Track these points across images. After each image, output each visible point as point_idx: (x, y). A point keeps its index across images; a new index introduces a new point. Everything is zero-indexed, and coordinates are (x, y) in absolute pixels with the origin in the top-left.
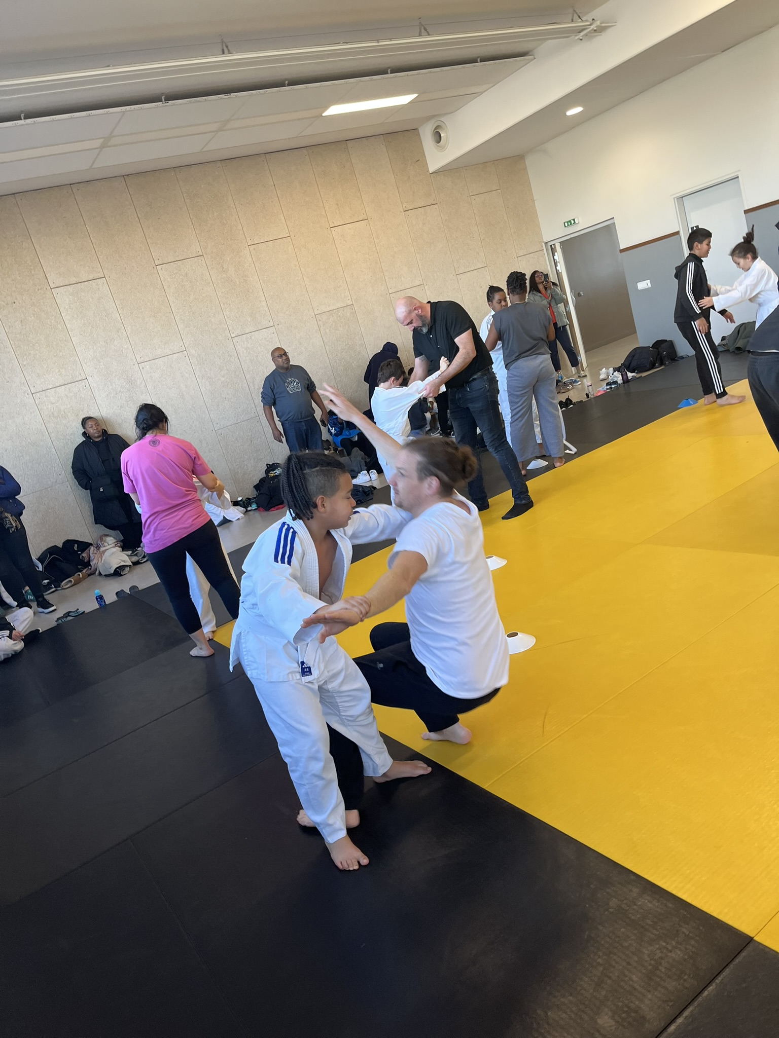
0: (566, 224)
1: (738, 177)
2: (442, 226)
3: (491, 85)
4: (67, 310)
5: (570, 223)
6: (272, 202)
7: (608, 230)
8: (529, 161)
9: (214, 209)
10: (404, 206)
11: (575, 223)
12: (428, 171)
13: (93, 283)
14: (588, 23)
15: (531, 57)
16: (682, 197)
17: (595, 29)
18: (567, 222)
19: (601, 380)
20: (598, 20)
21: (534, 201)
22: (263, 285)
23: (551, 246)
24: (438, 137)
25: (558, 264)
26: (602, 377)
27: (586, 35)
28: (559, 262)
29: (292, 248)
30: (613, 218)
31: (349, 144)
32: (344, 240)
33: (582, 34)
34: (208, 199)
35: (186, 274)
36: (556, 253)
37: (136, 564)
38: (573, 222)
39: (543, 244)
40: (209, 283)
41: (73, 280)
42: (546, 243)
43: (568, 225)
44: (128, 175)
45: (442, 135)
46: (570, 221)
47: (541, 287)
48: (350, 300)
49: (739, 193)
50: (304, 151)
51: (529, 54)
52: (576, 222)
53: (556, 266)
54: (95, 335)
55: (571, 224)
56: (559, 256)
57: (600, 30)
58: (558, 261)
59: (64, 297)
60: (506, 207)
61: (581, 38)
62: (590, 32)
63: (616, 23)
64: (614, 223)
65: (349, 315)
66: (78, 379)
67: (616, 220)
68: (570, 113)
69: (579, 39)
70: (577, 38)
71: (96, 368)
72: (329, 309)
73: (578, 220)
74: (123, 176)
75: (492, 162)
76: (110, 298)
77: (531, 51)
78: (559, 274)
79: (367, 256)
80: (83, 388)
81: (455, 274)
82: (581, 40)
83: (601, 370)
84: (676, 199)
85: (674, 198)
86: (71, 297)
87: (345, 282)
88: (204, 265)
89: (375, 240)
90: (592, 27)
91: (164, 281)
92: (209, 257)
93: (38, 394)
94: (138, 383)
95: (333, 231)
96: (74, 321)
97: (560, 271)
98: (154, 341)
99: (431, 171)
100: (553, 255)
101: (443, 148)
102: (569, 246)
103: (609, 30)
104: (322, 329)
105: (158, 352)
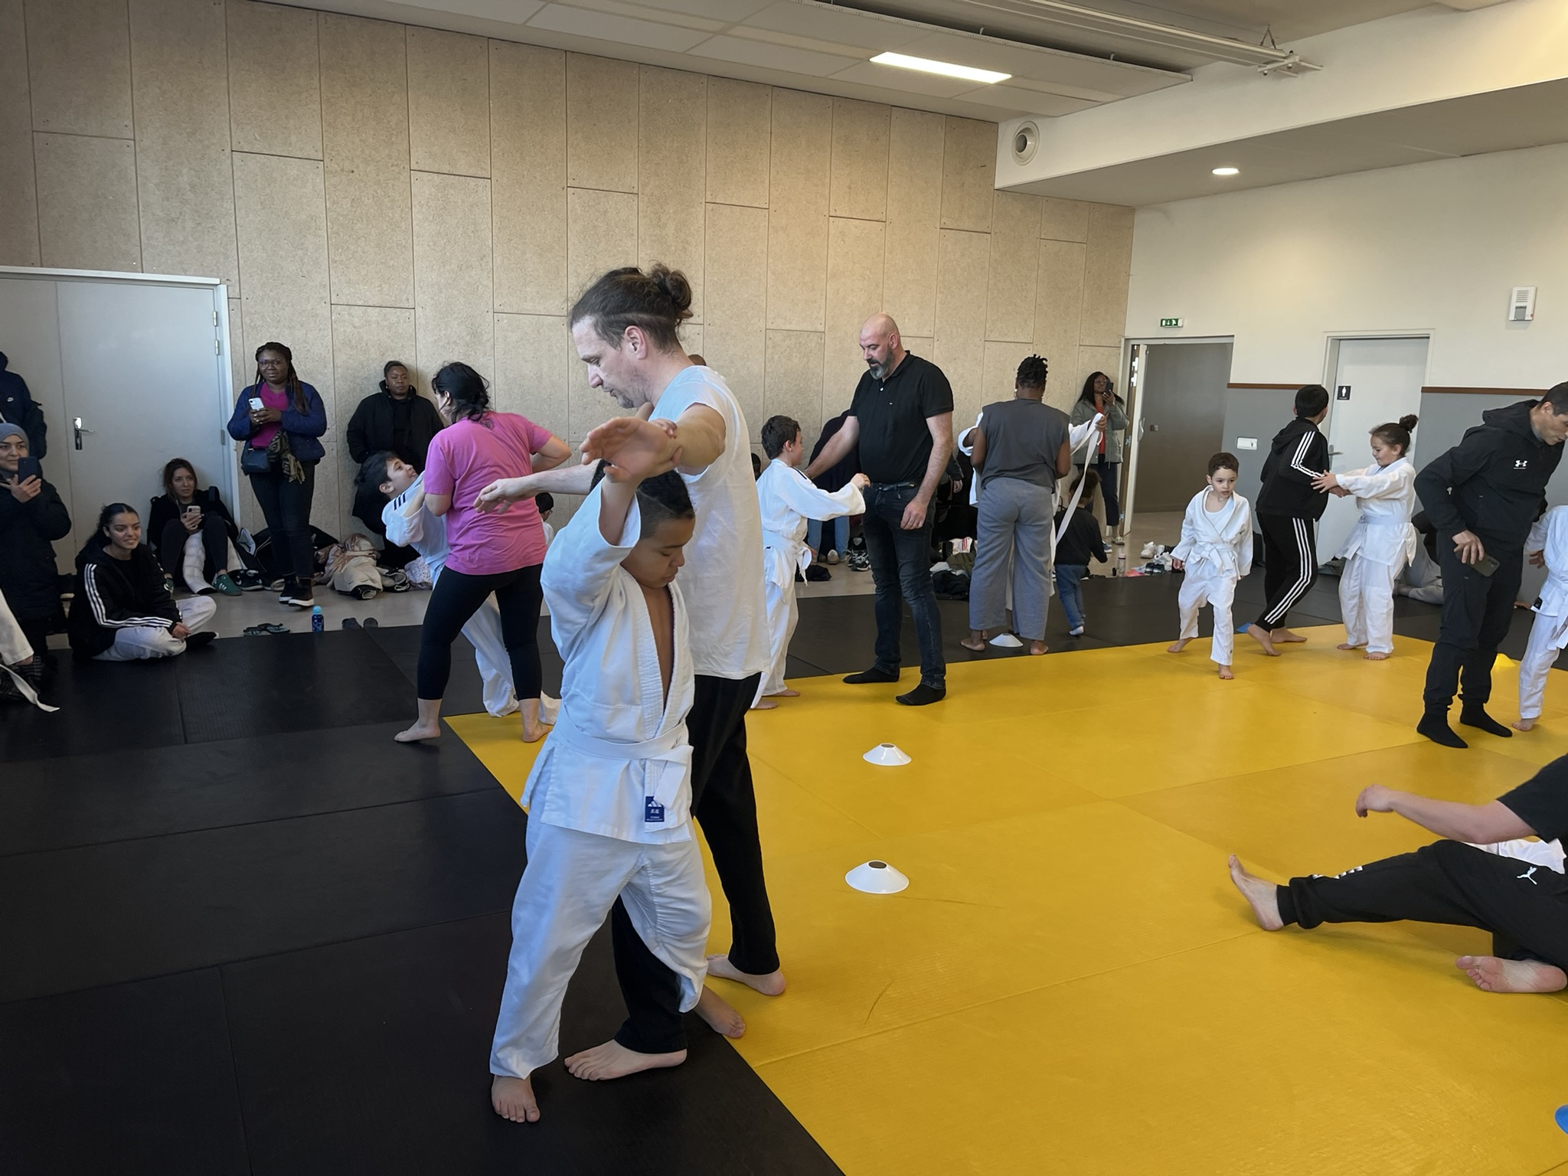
0: (1164, 322)
1: (1428, 338)
2: (988, 266)
3: (1118, 97)
4: (422, 206)
5: (1170, 323)
6: (761, 154)
7: (1221, 350)
8: (1140, 218)
9: (675, 138)
10: (943, 220)
11: (1177, 324)
12: (993, 184)
13: (472, 182)
14: (1284, 55)
15: (1189, 77)
16: (1340, 340)
17: (1290, 65)
18: (1167, 321)
19: (1143, 558)
20: (1296, 55)
21: (1129, 276)
23: (1133, 346)
24: (1022, 144)
25: (1135, 375)
26: (1146, 553)
27: (1275, 70)
28: (1137, 372)
29: (765, 226)
30: (1233, 336)
31: (896, 112)
32: (843, 240)
33: (1269, 67)
34: (672, 122)
35: (606, 212)
36: (1137, 359)
37: (388, 590)
38: (1174, 322)
39: (1123, 340)
40: (633, 235)
41: (446, 169)
42: (1126, 339)
43: (1166, 325)
44: (573, 52)
45: (1028, 143)
46: (1171, 320)
47: (1098, 398)
48: (823, 324)
49: (1422, 360)
50: (830, 101)
51: (1187, 72)
52: (1180, 324)
53: (1131, 375)
54: (448, 254)
55: (1171, 325)
56: (1139, 364)
57: (1297, 69)
58: (1136, 369)
59: (424, 187)
60: (1087, 271)
61: (1266, 72)
62: (1280, 68)
63: (1322, 66)
64: (1233, 343)
65: (813, 345)
66: (402, 305)
67: (1236, 341)
68: (1220, 172)
69: (1262, 72)
70: (1260, 70)
71: (432, 299)
72: (788, 327)
73: (1183, 322)
74: (566, 51)
75: (1088, 204)
76: (488, 210)
77: (1191, 68)
78: (1131, 389)
79: (868, 272)
80: (405, 320)
81: (983, 340)
82: (1265, 74)
83: (1147, 543)
84: (1330, 339)
85: (1328, 337)
86: (433, 190)
87: (824, 297)
88: (635, 208)
89: (886, 254)
90: (1286, 62)
91: (572, 211)
92: (646, 199)
93: (339, 308)
94: (485, 338)
95: (831, 222)
96: (426, 225)
97: (1134, 385)
98: (528, 289)
99: (997, 186)
100: (1133, 360)
101: (1023, 161)
102: (1159, 354)
103: (1308, 75)
104: (769, 351)
105: (528, 306)
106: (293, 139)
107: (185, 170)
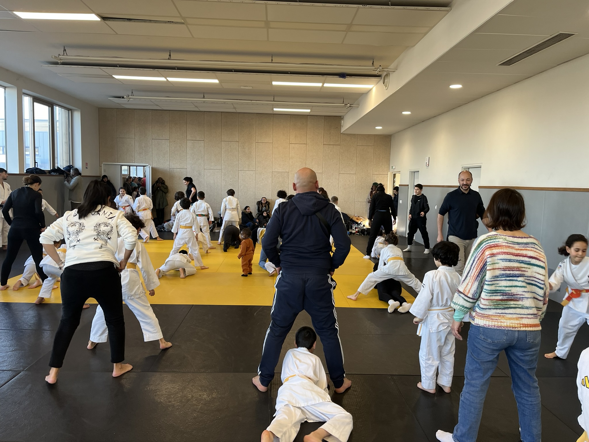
2: (339, 154)
4: (189, 147)
6: (270, 130)
9: (248, 128)
10: (324, 143)
12: (340, 132)
16: (415, 172)
21: (390, 154)
22: (256, 156)
23: (394, 174)
29: (271, 147)
31: (309, 117)
32: (294, 149)
34: (247, 125)
35: (230, 146)
39: (389, 172)
40: (237, 151)
44: (223, 112)
48: (288, 170)
54: (194, 157)
55: (393, 168)
60: (374, 154)
65: (286, 175)
66: (184, 168)
71: (190, 167)
72: (278, 171)
75: (374, 135)
76: (203, 147)
79: (301, 157)
80: (185, 171)
81: (338, 173)
85: (410, 171)
86: (191, 144)
87: (289, 163)
88: (238, 145)
89: (307, 152)
91: (222, 146)
92: (240, 143)
93: (171, 169)
94: (202, 175)
95: (290, 145)
96: (190, 151)
98: (212, 164)
104: (273, 177)
105: (212, 168)
106: (164, 136)
107: (143, 144)
